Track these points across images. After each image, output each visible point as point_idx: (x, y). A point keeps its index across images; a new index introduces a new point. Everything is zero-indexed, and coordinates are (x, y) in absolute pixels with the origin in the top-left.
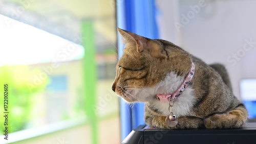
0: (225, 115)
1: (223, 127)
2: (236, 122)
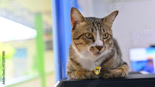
0: (115, 70)
1: (114, 77)
2: (121, 74)
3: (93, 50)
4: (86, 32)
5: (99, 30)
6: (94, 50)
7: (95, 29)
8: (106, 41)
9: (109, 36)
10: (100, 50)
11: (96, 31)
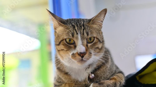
3: (74, 57)
4: (65, 38)
5: (81, 34)
6: (76, 58)
7: (75, 33)
8: (90, 46)
9: (96, 39)
10: (82, 57)
11: (77, 36)
